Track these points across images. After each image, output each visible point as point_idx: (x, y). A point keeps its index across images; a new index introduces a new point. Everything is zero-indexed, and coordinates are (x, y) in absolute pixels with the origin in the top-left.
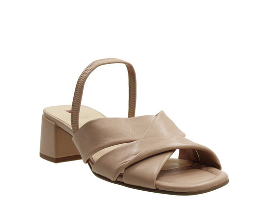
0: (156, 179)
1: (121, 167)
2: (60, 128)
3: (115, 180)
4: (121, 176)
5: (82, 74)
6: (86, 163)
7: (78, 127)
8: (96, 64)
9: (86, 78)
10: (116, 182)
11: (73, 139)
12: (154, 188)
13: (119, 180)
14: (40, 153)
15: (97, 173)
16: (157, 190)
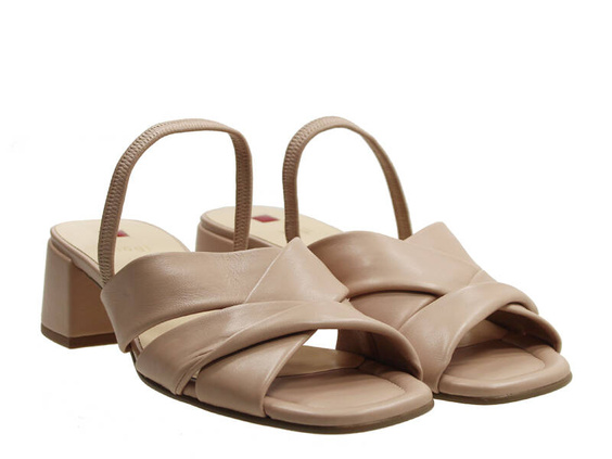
0: (267, 395)
1: (192, 365)
2: (82, 270)
3: (179, 393)
4: (191, 383)
5: (126, 153)
6: (126, 351)
7: (113, 270)
8: (159, 131)
9: (133, 163)
10: (183, 398)
11: (103, 298)
12: (260, 414)
13: (188, 392)
14: (43, 326)
15: (146, 375)
16: (267, 420)
